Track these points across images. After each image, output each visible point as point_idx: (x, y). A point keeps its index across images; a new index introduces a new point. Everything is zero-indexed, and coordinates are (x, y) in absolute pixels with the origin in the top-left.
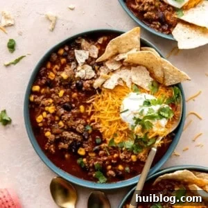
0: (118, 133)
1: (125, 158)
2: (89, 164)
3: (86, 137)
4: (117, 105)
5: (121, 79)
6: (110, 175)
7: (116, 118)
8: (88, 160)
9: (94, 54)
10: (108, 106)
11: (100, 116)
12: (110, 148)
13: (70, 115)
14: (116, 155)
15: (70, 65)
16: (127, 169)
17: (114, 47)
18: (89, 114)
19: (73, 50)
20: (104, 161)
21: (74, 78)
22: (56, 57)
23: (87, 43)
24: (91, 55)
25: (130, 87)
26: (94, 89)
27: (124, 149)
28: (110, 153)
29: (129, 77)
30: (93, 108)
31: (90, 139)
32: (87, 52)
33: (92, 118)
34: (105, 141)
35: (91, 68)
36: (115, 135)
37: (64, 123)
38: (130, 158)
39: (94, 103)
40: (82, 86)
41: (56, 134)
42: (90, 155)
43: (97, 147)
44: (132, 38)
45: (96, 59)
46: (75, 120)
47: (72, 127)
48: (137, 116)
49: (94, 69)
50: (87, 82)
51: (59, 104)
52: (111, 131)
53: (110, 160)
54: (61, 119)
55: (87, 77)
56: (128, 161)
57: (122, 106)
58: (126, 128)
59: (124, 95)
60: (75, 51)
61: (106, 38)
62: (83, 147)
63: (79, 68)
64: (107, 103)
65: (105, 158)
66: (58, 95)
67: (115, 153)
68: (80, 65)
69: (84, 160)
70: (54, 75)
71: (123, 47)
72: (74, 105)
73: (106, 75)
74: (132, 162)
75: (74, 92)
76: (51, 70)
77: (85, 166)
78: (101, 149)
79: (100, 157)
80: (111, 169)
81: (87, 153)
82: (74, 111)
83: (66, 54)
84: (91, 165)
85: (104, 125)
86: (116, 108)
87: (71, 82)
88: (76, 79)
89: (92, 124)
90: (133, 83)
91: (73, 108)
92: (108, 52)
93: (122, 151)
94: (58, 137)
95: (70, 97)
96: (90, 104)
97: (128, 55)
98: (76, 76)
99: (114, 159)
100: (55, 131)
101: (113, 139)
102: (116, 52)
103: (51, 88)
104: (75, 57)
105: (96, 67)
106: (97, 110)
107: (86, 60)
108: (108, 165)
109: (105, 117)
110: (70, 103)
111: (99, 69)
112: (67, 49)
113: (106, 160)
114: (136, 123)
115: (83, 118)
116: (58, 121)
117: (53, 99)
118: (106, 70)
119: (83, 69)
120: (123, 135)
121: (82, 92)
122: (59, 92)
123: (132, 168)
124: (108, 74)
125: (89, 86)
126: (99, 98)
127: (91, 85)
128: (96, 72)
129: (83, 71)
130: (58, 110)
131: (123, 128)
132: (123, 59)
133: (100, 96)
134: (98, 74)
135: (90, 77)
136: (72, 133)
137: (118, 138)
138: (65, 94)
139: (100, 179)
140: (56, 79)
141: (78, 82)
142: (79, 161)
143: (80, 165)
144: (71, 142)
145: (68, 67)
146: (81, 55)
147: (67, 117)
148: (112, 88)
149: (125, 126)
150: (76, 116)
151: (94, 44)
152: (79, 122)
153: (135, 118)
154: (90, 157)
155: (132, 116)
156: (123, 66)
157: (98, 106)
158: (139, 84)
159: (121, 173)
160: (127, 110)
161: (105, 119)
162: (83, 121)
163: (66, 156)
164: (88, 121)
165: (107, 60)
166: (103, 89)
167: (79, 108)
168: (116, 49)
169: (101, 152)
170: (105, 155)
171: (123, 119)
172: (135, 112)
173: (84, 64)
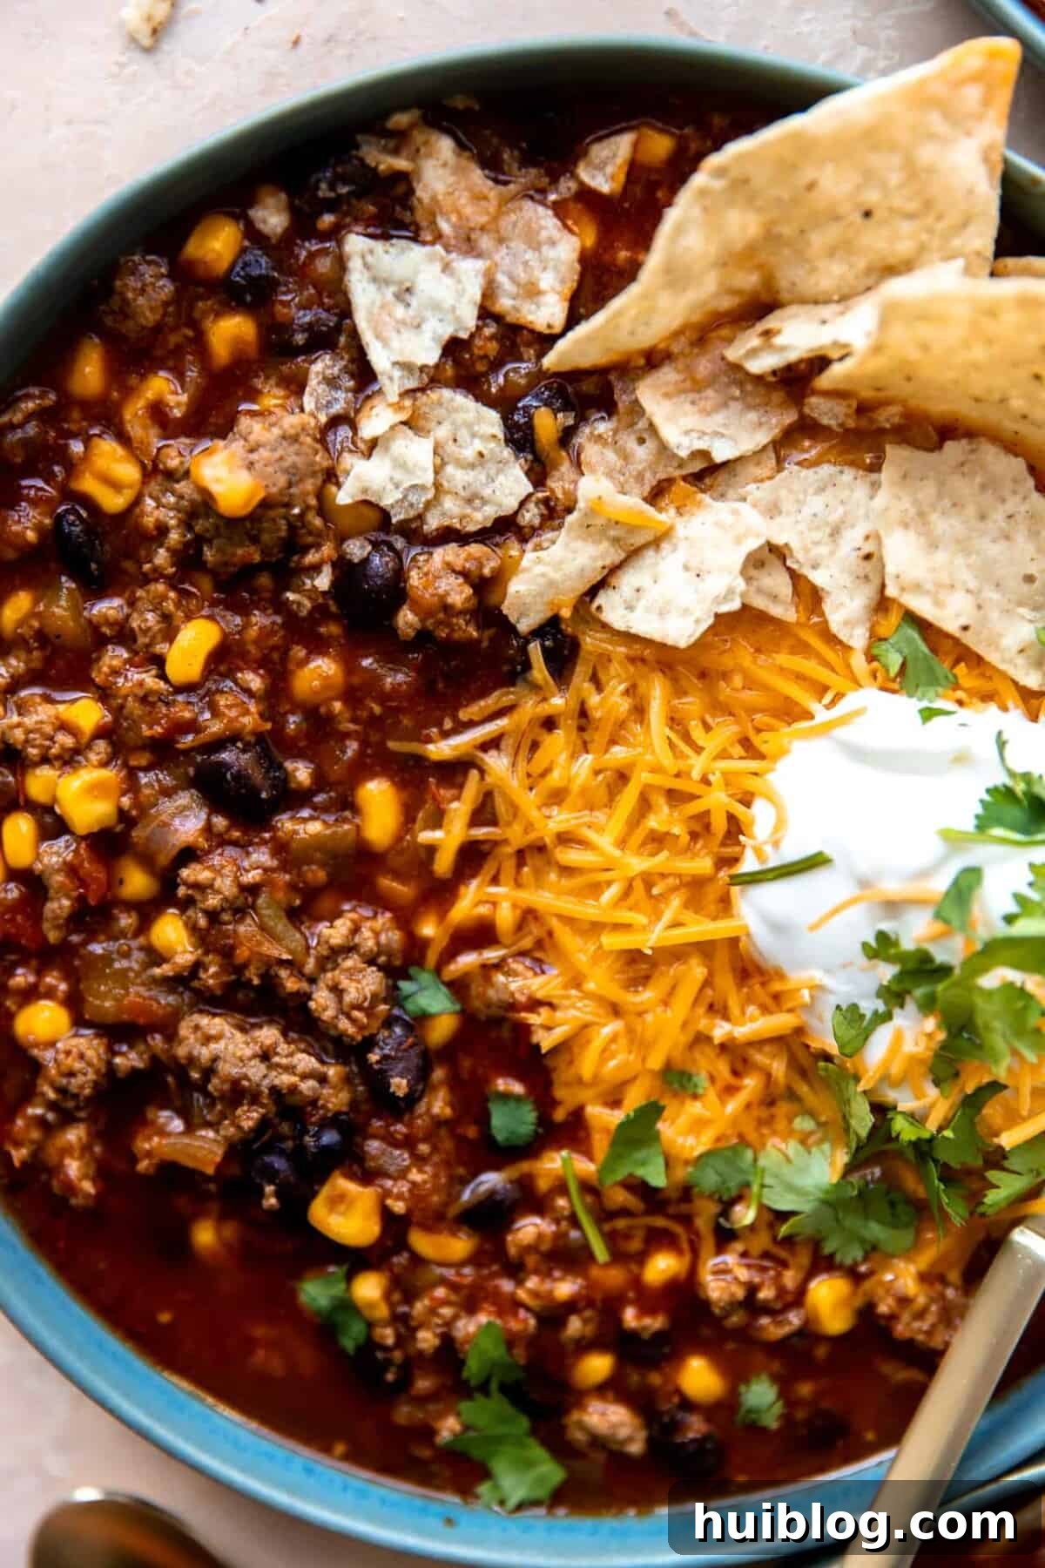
0: (709, 1067)
1: (750, 1303)
2: (405, 1325)
3: (399, 1085)
4: (718, 800)
5: (775, 553)
6: (598, 1442)
7: (701, 928)
8: (404, 1288)
9: (532, 292)
10: (628, 799)
11: (549, 897)
12: (620, 1197)
13: (262, 856)
14: (662, 1266)
15: (296, 386)
16: (761, 1395)
17: (742, 225)
18: (443, 864)
19: (336, 234)
20: (553, 1315)
21: (324, 507)
22: (166, 288)
23: (477, 176)
24: (504, 304)
25: (857, 638)
26: (505, 627)
27: (745, 1215)
28: (611, 1238)
29: (853, 538)
30: (484, 813)
31: (439, 1104)
32: (470, 270)
33: (469, 903)
34: (573, 1132)
35: (491, 420)
36: (676, 1079)
37: (201, 938)
38: (798, 1298)
39: (497, 763)
40: (396, 591)
41: (117, 1032)
42: (422, 1242)
43: (491, 1180)
44: (927, 154)
45: (546, 341)
46: (303, 911)
47: (270, 981)
48: (914, 931)
49: (520, 438)
50: (444, 554)
51: (163, 751)
52: (638, 1042)
53: (607, 1307)
54: (167, 895)
55: (449, 511)
56: (772, 1330)
57: (761, 817)
58: (780, 1022)
59: (791, 713)
60: (356, 243)
61: (660, 145)
62: (367, 1177)
63: (376, 421)
64: (622, 777)
65: (565, 1288)
66: (158, 662)
67: (659, 1240)
68: (392, 383)
69: (369, 1288)
70: (128, 472)
71: (819, 240)
72: (302, 773)
73: (632, 503)
74: (809, 1333)
75: (318, 646)
76: (106, 417)
77: (370, 1345)
78: (530, 1199)
79: (516, 1270)
80: (612, 1388)
81: (394, 1227)
82: (306, 827)
83: (262, 265)
84: (427, 1339)
85: (576, 982)
86: (700, 827)
87: (295, 542)
88: (338, 525)
89: (467, 961)
90: (882, 604)
91: (292, 799)
92: (675, 277)
93: (725, 1237)
94: (129, 1059)
95: (277, 694)
96: (455, 771)
97: (888, 315)
98: (344, 496)
99: (649, 1300)
100: (106, 1000)
101: (651, 1112)
102: (749, 281)
103: (94, 588)
104: (345, 311)
105: (547, 423)
106: (515, 836)
107: (453, 348)
108: (585, 1346)
109: (589, 910)
110: (272, 746)
111: (566, 438)
112: (272, 218)
113: (571, 1306)
114: (894, 996)
115: (380, 902)
116: (148, 912)
117: (104, 695)
118: (642, 454)
119: (411, 424)
120: (751, 1083)
121: (393, 649)
122: (170, 635)
123: (805, 1389)
124: (656, 495)
125: (459, 594)
126: (549, 724)
127: (486, 587)
128: (539, 473)
129: (417, 451)
130: (143, 809)
131: (750, 1025)
132: (820, 363)
133: (557, 702)
134: (557, 485)
135: (481, 517)
136: (269, 1034)
137: (695, 1108)
138: (223, 659)
139: (500, 1467)
140: (153, 512)
141: (356, 549)
142: (315, 1293)
143: (325, 1329)
144: (249, 1117)
145: (272, 397)
146: (405, 293)
147: (226, 885)
148: (680, 630)
149: (777, 1000)
150: (317, 874)
151: (537, 194)
152: (336, 932)
153: (882, 948)
154: (418, 1260)
155: (860, 926)
156: (805, 429)
157: (529, 801)
158: (949, 615)
159: (696, 1427)
160: (815, 862)
161: (596, 928)
162: (378, 931)
163: (205, 1236)
164: (428, 929)
165: (653, 359)
166: (590, 642)
167: (347, 804)
168: (747, 255)
169: (530, 1228)
170: (565, 1256)
171: (763, 941)
172: (892, 887)
173: (433, 379)
